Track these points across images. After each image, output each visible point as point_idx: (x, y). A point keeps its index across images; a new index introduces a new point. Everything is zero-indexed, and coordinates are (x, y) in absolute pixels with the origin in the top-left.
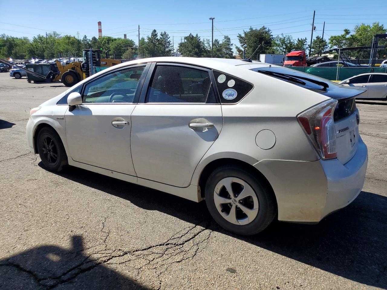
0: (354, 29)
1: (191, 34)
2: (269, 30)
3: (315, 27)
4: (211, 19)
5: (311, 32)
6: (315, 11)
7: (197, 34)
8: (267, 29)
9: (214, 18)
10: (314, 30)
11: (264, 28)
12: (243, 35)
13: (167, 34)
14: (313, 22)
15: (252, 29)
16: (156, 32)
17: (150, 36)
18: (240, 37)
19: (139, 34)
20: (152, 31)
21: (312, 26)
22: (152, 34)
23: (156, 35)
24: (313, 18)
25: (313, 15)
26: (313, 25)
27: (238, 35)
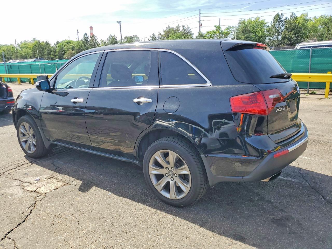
0: (238, 23)
1: (111, 35)
2: (188, 27)
3: (201, 24)
4: (118, 22)
5: (199, 28)
6: (200, 11)
7: (114, 35)
8: (185, 27)
9: (121, 21)
10: (201, 27)
11: (178, 27)
12: (162, 33)
13: (95, 36)
14: (200, 20)
15: (170, 28)
16: (87, 35)
17: (83, 38)
18: (160, 34)
19: (78, 37)
20: (84, 34)
21: (199, 24)
22: (84, 37)
23: (87, 38)
24: (199, 16)
25: (199, 13)
26: (200, 22)
27: (159, 34)
